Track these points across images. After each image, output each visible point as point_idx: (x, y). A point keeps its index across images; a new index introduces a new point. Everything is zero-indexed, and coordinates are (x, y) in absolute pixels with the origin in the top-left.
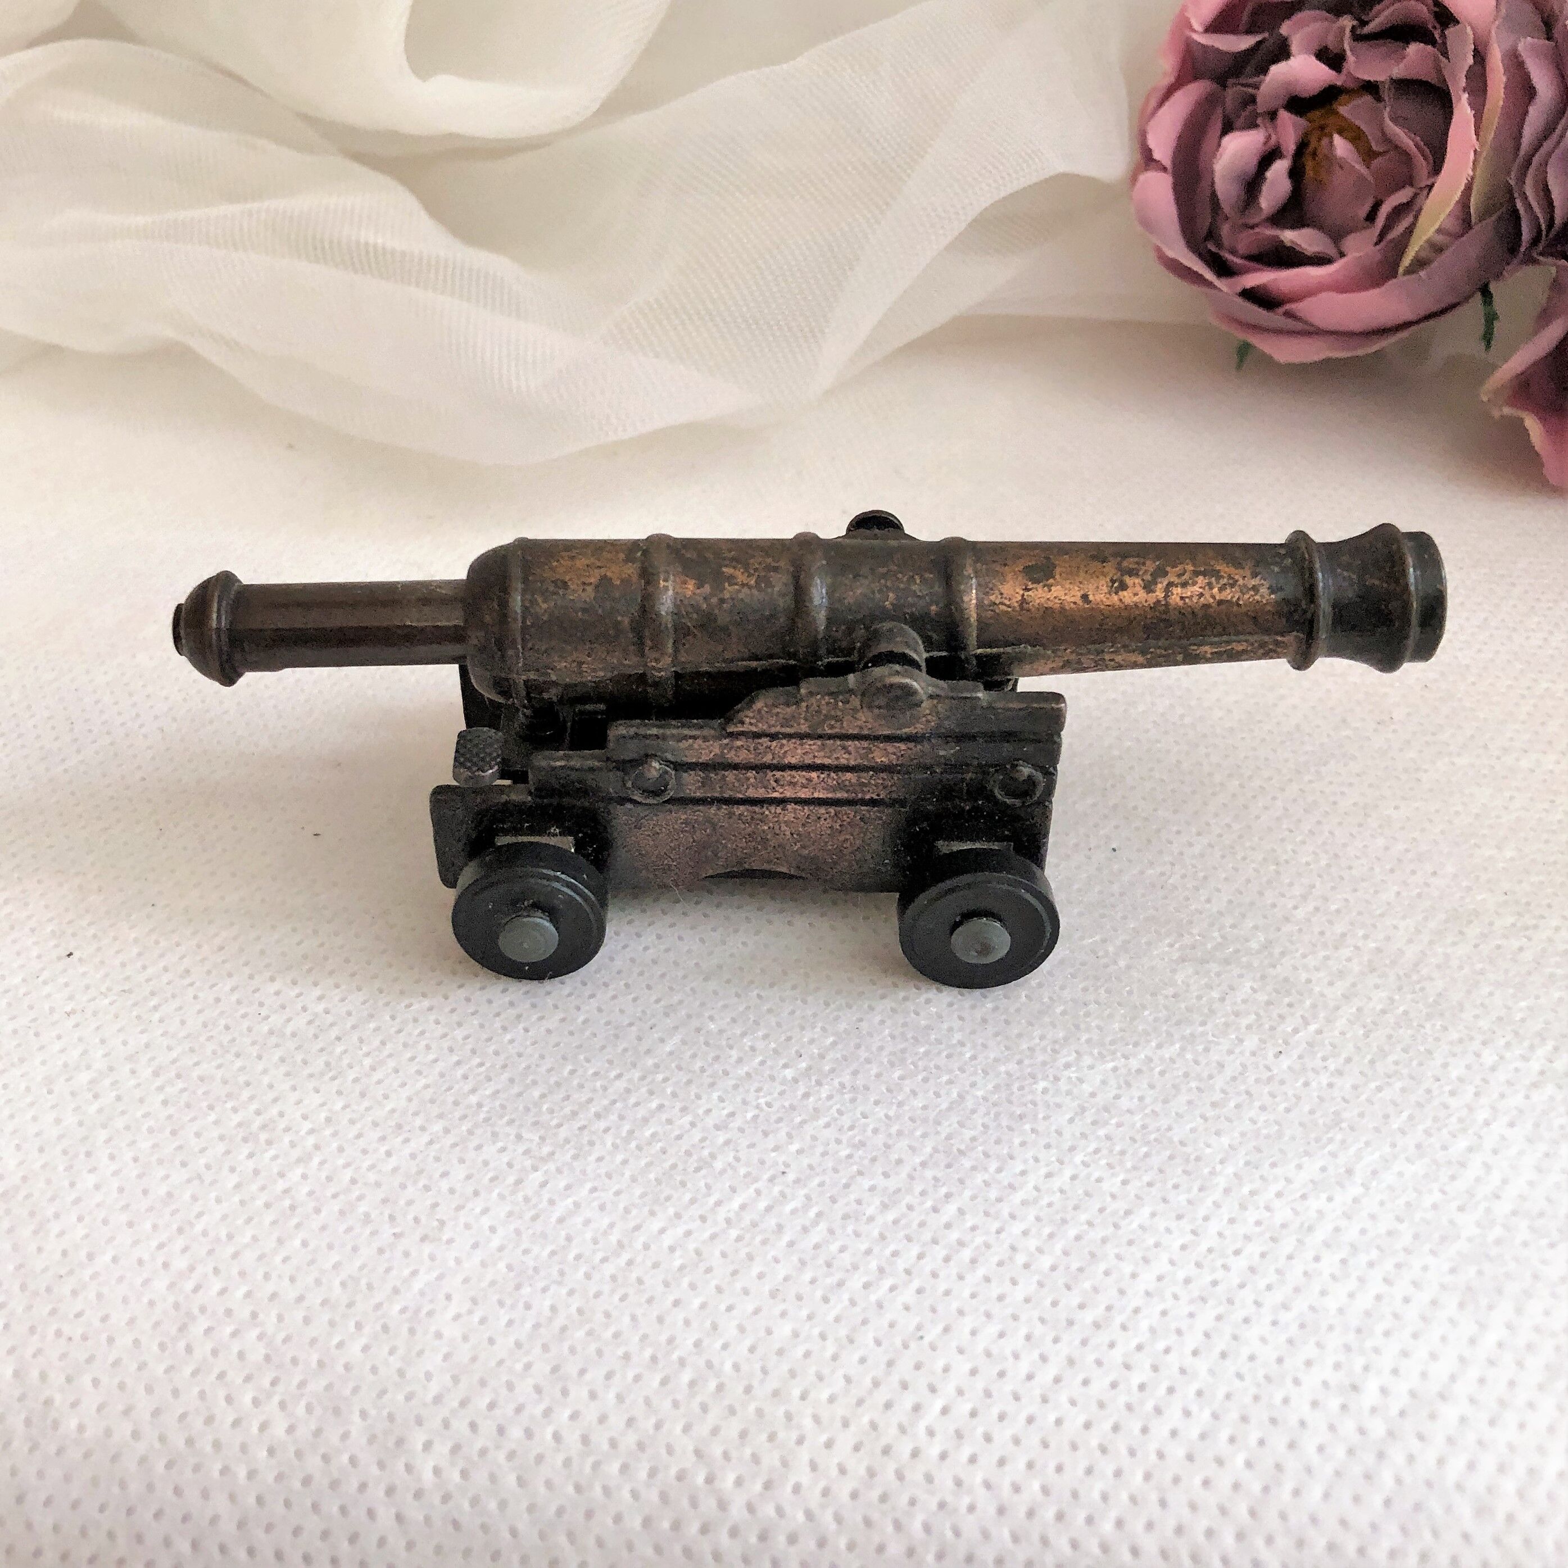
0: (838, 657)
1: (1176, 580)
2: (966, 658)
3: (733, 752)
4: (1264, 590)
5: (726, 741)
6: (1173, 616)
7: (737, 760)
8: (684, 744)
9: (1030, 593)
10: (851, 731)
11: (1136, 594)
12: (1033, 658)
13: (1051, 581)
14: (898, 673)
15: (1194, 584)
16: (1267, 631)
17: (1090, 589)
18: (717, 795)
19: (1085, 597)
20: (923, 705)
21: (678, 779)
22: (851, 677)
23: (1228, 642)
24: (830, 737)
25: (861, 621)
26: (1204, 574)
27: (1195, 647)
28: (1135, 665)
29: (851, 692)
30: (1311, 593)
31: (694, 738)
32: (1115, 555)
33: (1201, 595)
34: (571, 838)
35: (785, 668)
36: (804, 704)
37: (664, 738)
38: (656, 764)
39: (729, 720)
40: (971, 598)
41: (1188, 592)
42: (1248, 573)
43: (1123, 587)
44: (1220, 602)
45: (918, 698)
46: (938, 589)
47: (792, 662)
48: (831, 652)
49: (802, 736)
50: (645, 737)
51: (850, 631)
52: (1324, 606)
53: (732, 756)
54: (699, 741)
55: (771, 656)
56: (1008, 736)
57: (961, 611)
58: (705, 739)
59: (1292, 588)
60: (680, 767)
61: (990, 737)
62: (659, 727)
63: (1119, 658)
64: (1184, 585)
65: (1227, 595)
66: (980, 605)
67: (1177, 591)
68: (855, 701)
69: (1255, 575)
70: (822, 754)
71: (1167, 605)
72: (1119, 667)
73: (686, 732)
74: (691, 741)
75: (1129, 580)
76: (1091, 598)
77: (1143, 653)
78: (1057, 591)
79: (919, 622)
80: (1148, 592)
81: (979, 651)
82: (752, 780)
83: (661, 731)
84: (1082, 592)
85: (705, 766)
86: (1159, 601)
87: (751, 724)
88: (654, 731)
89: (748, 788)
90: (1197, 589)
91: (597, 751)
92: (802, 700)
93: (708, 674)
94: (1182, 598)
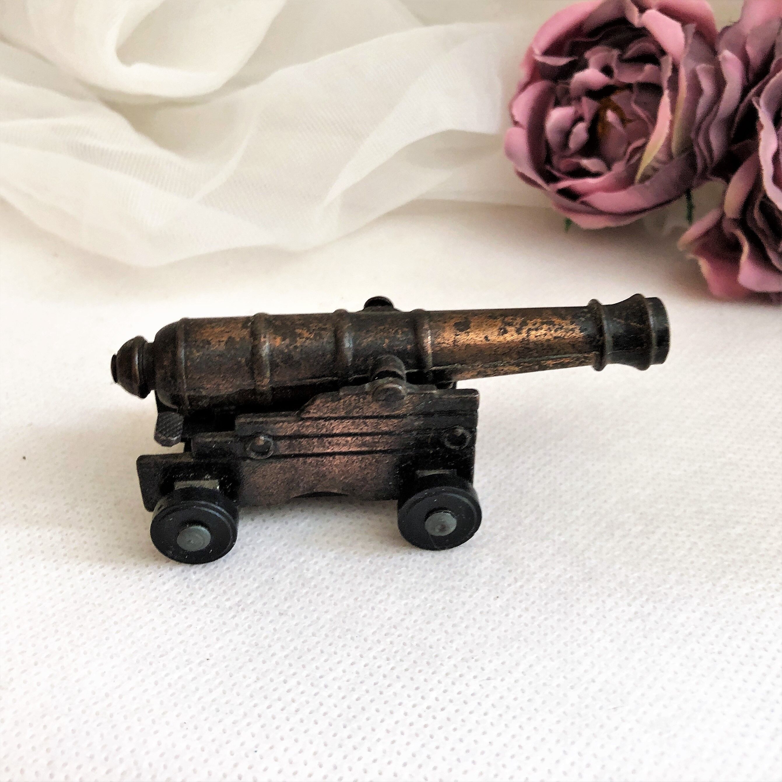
0: (360, 375)
1: (533, 327)
2: (427, 373)
3: (304, 429)
4: (577, 331)
5: (300, 423)
6: (531, 346)
7: (307, 433)
8: (278, 426)
9: (458, 337)
10: (367, 414)
11: (512, 336)
12: (461, 371)
13: (468, 330)
14: (392, 382)
15: (542, 329)
16: (580, 352)
17: (488, 333)
18: (297, 452)
19: (486, 338)
20: (405, 399)
21: (275, 445)
22: (367, 385)
23: (561, 358)
24: (357, 418)
25: (371, 355)
26: (546, 323)
27: (544, 362)
28: (514, 372)
29: (367, 393)
30: (601, 331)
31: (283, 422)
32: (501, 315)
33: (545, 334)
34: (217, 481)
35: (331, 382)
36: (342, 401)
37: (266, 423)
38: (262, 438)
39: (302, 411)
40: (428, 340)
41: (539, 333)
42: (568, 322)
43: (505, 332)
44: (555, 338)
45: (402, 395)
46: (411, 336)
47: (335, 378)
48: (356, 372)
49: (342, 418)
50: (256, 423)
51: (366, 360)
52: (608, 338)
53: (304, 431)
54: (286, 424)
55: (324, 376)
56: (450, 413)
57: (423, 348)
58: (289, 422)
59: (591, 330)
60: (276, 438)
61: (441, 413)
62: (264, 417)
63: (506, 369)
64: (537, 330)
65: (559, 334)
66: (432, 344)
67: (533, 333)
68: (369, 398)
69: (572, 323)
70: (353, 427)
71: (528, 340)
72: (506, 373)
73: (278, 419)
74: (281, 424)
75: (508, 328)
76: (489, 338)
77: (518, 365)
78: (472, 335)
79: (402, 354)
80: (519, 334)
81: (434, 368)
82: (316, 444)
83: (265, 419)
84: (484, 336)
85: (290, 437)
86: (523, 339)
87: (313, 413)
88: (261, 420)
89: (314, 448)
90: (543, 332)
91: (229, 432)
92: (340, 399)
93: (290, 387)
94: (536, 337)
